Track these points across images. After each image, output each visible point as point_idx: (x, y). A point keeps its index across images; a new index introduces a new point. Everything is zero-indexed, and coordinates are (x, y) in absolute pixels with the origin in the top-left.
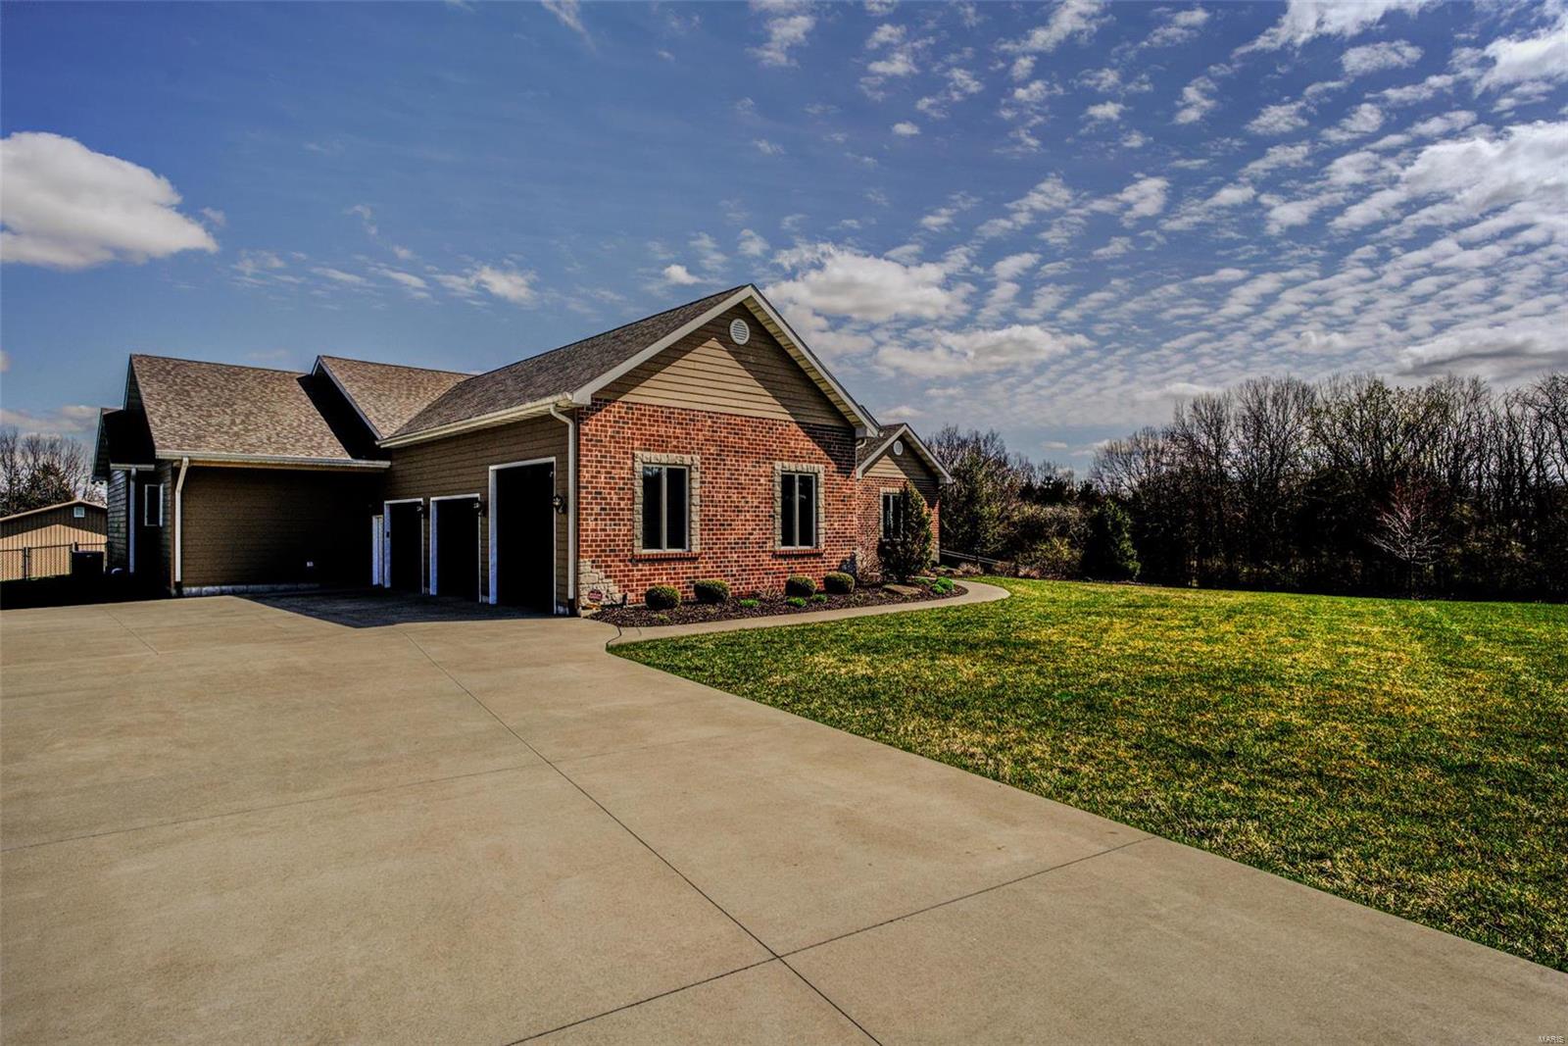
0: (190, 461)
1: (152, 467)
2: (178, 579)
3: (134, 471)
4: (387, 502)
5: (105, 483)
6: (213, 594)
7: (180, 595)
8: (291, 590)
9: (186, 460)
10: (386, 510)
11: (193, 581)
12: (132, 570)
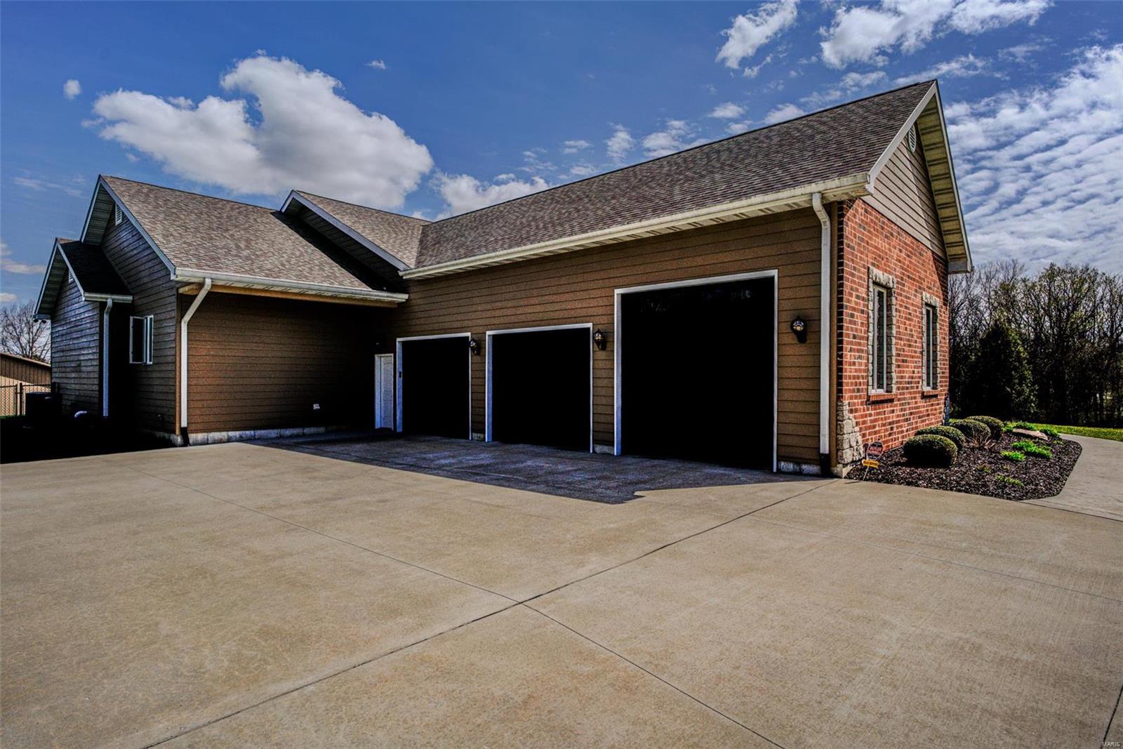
0: (213, 286)
1: (130, 298)
2: (184, 424)
3: (110, 303)
4: (398, 340)
5: (49, 322)
6: (220, 441)
7: (186, 443)
8: (297, 436)
9: (208, 282)
10: (398, 347)
11: (199, 426)
12: (105, 413)
